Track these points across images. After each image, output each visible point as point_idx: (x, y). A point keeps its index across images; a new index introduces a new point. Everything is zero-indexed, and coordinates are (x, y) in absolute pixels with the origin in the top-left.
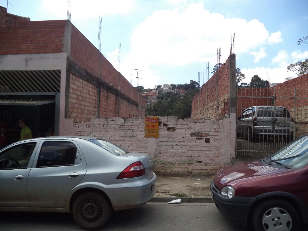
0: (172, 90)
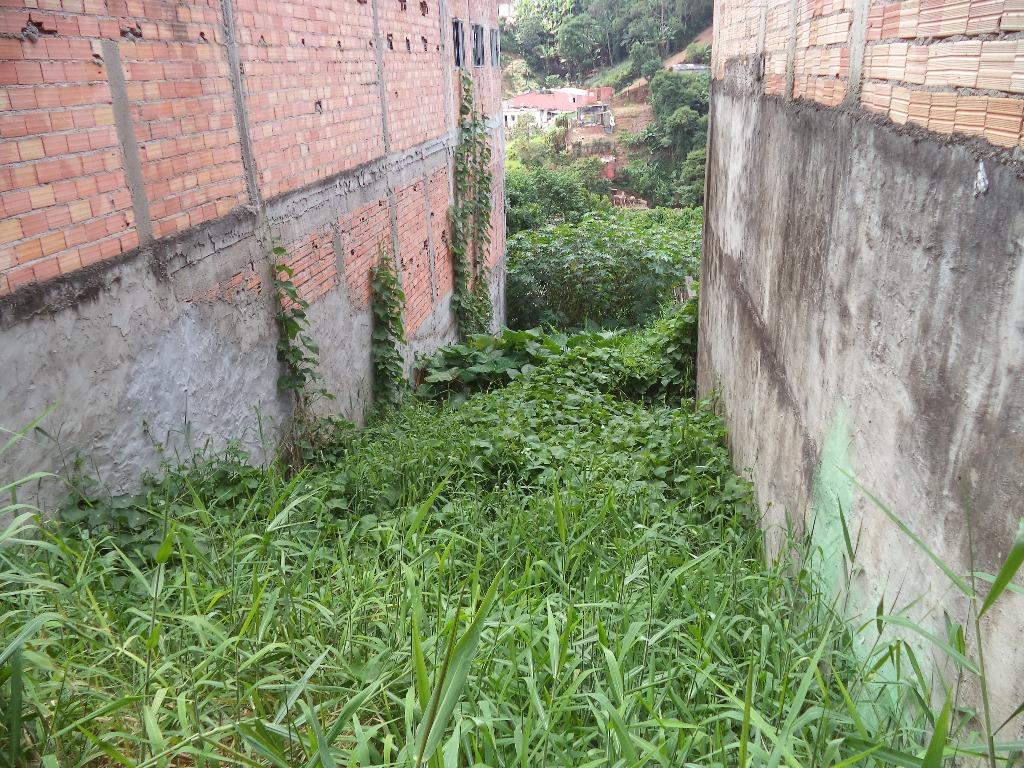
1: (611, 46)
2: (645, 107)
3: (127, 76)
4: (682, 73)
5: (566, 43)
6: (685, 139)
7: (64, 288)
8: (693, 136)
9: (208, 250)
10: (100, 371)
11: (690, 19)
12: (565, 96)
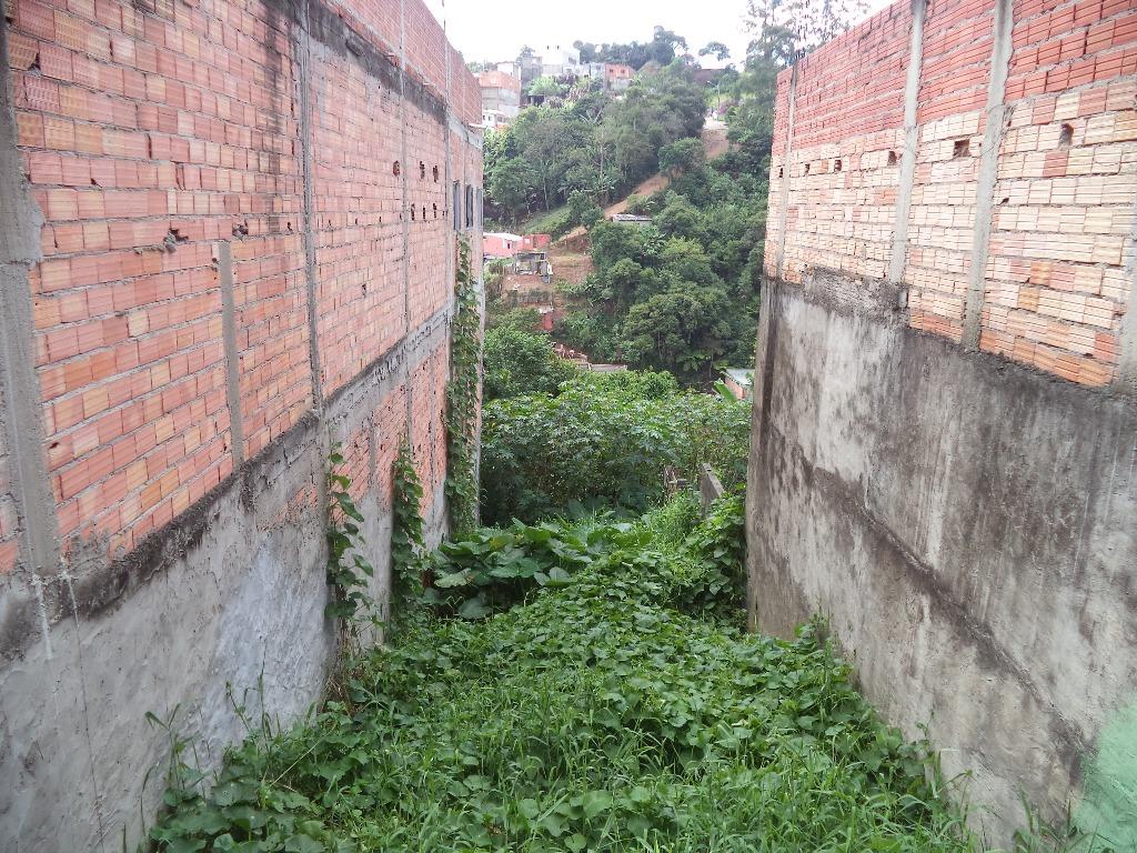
0: (578, 66)
1: (548, 192)
2: (583, 258)
3: (235, 278)
4: (623, 224)
5: (500, 185)
6: (626, 291)
7: (177, 534)
8: (635, 289)
9: (282, 467)
10: (197, 629)
11: (630, 169)
12: (499, 241)
